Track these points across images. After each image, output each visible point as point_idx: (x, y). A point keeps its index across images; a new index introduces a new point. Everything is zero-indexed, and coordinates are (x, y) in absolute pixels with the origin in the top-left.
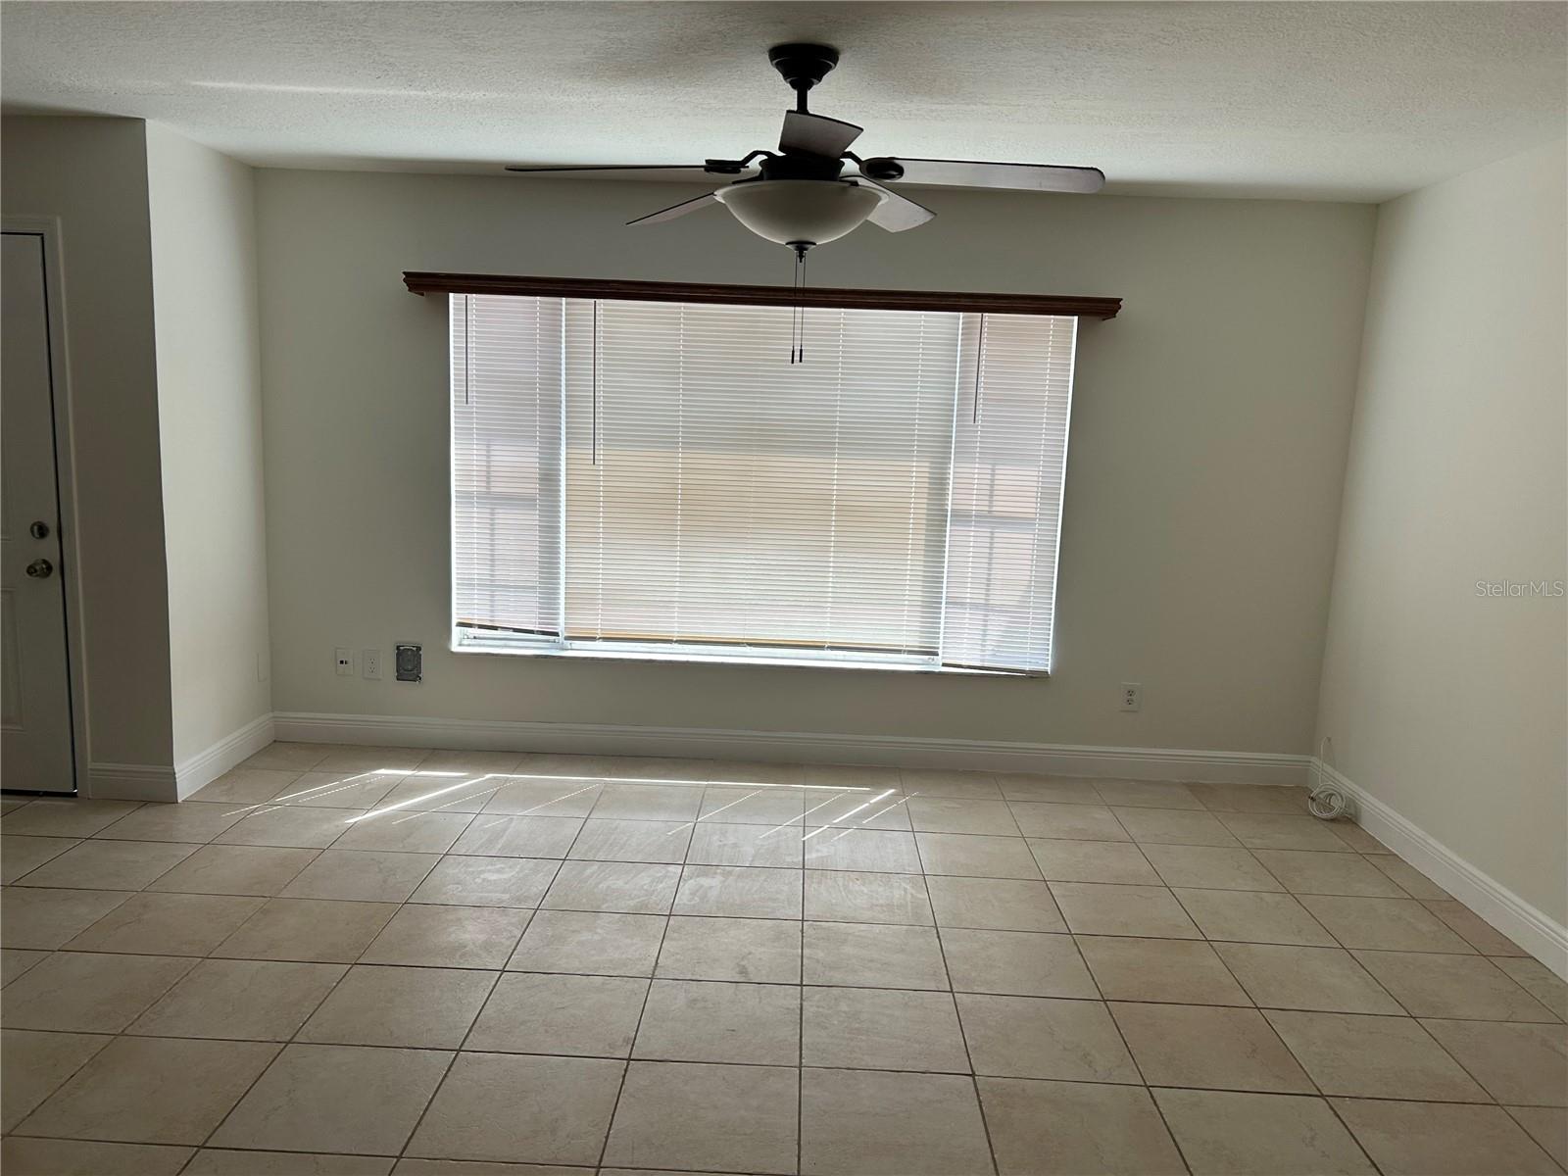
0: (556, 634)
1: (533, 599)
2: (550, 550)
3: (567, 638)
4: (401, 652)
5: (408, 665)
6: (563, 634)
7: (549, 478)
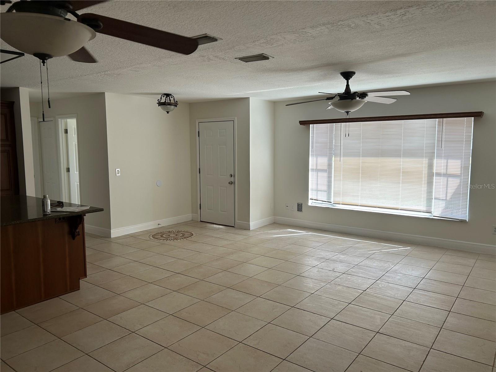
0: (331, 202)
1: (325, 194)
2: (329, 182)
3: (333, 203)
4: (298, 205)
5: (300, 208)
6: (332, 203)
7: (330, 165)
